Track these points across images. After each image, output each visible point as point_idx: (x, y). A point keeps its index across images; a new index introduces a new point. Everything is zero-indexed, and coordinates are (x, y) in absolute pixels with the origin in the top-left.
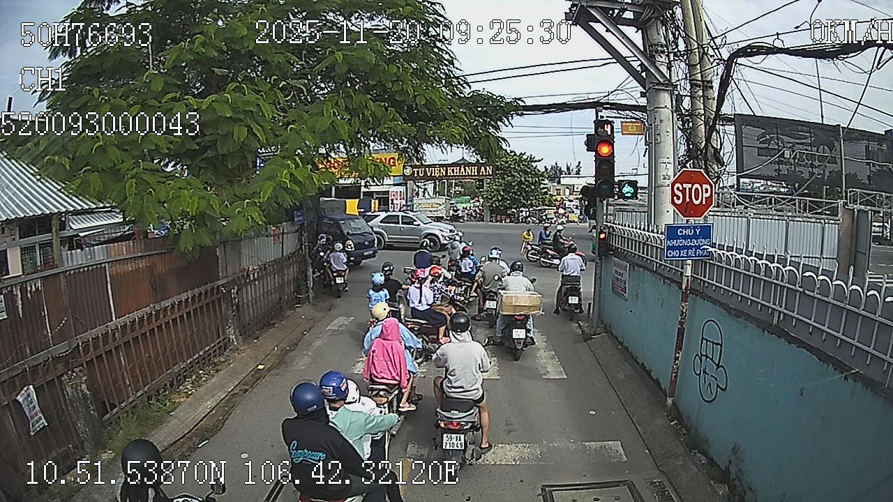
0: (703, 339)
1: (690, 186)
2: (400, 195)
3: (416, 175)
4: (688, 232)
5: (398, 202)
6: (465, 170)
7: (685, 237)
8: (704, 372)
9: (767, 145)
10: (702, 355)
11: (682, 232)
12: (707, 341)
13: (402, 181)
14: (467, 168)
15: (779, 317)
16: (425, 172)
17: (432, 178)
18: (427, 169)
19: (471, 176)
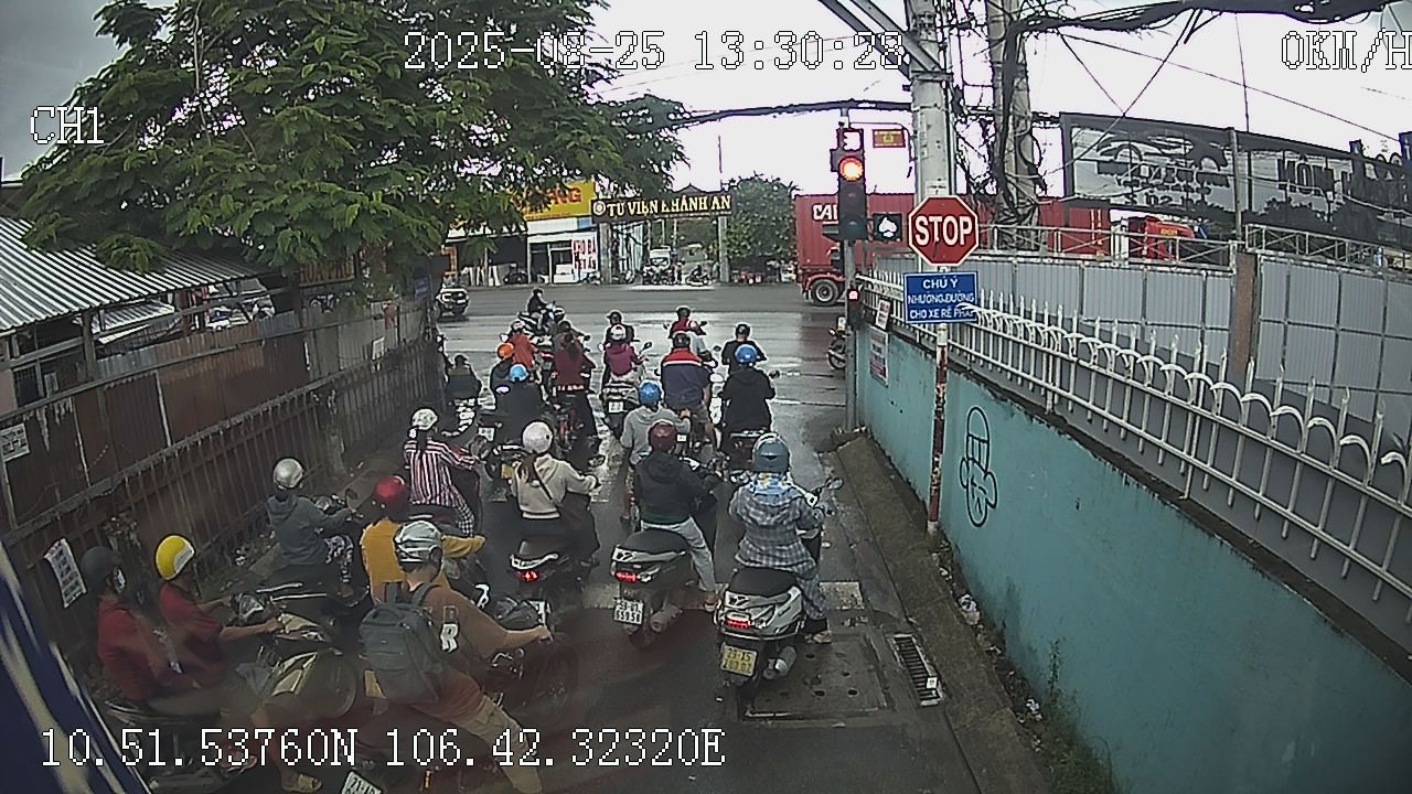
0: (969, 435)
2: (589, 247)
3: (612, 214)
4: (939, 284)
5: (586, 257)
6: (688, 202)
7: (935, 291)
8: (973, 484)
9: (1112, 158)
10: (969, 459)
11: (930, 284)
12: (974, 438)
13: (591, 225)
14: (691, 199)
15: (1053, 400)
16: (627, 208)
17: (637, 218)
18: (629, 204)
19: (698, 211)
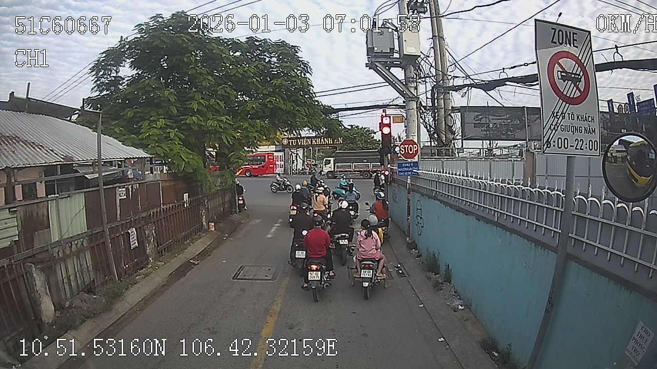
1: (407, 146)
2: (280, 158)
3: (291, 145)
5: (279, 163)
7: (406, 167)
8: (418, 223)
9: (479, 122)
10: (417, 216)
12: (418, 209)
14: (325, 139)
16: (297, 142)
17: (302, 147)
19: (328, 144)
